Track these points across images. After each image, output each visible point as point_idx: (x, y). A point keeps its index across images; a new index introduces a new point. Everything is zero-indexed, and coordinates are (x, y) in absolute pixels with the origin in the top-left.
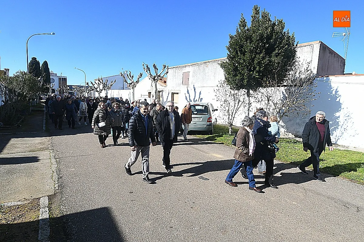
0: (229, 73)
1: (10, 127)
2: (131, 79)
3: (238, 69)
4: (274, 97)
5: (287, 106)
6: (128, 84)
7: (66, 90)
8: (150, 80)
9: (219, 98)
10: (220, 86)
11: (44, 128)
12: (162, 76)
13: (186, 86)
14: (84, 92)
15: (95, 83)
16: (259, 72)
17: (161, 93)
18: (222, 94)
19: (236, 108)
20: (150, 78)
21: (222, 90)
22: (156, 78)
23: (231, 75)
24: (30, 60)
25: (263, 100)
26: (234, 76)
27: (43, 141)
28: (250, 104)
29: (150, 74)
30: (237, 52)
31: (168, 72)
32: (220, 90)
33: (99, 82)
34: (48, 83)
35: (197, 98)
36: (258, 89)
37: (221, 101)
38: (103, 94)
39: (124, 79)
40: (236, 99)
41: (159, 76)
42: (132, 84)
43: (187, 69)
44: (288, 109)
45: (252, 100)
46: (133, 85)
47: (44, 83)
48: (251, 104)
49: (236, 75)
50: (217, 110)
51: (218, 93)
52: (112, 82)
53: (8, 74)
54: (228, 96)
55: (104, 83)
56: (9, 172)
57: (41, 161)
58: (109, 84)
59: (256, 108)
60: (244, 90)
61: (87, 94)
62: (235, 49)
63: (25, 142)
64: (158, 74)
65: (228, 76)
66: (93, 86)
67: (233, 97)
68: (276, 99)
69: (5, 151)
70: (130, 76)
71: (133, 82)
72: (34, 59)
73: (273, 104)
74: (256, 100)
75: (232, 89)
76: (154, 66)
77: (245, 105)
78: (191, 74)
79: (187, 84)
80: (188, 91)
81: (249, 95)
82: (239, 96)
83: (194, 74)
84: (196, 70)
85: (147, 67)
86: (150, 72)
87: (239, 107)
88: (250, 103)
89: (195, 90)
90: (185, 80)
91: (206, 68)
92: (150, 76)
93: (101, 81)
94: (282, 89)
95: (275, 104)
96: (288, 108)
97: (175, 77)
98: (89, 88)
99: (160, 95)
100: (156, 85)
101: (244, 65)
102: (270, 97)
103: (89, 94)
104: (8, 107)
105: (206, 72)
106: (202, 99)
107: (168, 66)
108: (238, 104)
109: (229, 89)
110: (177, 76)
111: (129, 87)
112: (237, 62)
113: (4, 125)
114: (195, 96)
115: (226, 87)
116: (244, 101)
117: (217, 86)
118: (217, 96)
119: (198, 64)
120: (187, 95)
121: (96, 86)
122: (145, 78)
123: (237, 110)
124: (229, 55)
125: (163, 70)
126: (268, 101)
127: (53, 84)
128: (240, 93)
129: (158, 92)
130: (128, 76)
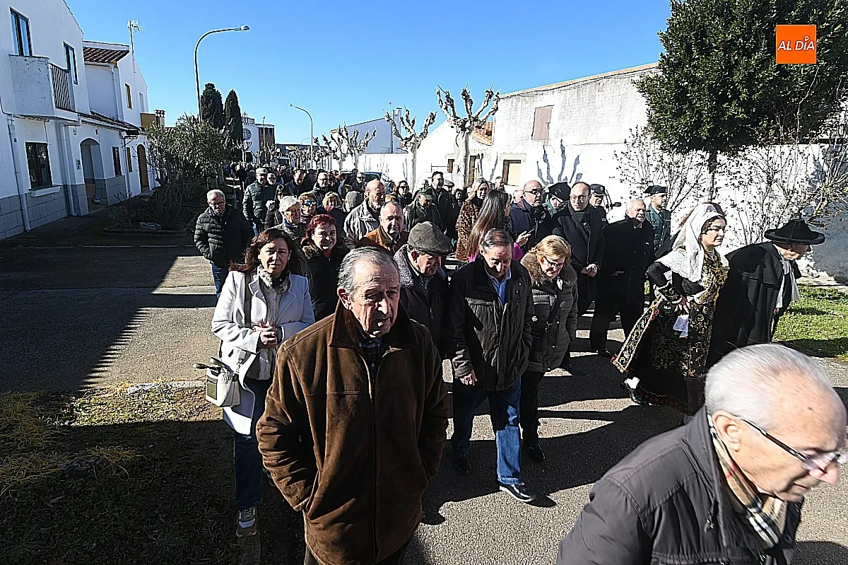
0: (662, 108)
1: (173, 233)
2: (410, 127)
3: (689, 95)
4: (788, 173)
5: (823, 200)
6: (402, 140)
7: (273, 156)
8: (454, 130)
9: (626, 173)
10: (633, 144)
12: (481, 118)
13: (541, 143)
14: (310, 159)
15: (333, 139)
16: (746, 105)
17: (477, 161)
18: (636, 164)
20: (454, 126)
21: (638, 153)
22: (468, 125)
23: (666, 112)
24: (203, 88)
25: (756, 180)
26: (674, 114)
28: (713, 190)
29: (454, 115)
30: (688, 49)
31: (497, 108)
32: (632, 153)
33: (341, 137)
34: (239, 140)
35: (568, 173)
36: (744, 151)
37: (632, 181)
38: (348, 166)
39: (393, 128)
40: (675, 178)
41: (476, 119)
42: (412, 141)
43: (547, 99)
44: (826, 206)
45: (721, 180)
46: (413, 143)
47: (231, 140)
48: (717, 191)
49: (679, 114)
50: (619, 204)
51: (625, 160)
52: (367, 135)
53: (163, 121)
54: (652, 169)
55: (351, 139)
56: (177, 323)
58: (361, 140)
59: (732, 203)
60: (699, 152)
61: (314, 163)
62: (683, 40)
63: (203, 265)
64: (474, 115)
65: (658, 115)
66: (327, 145)
67: (666, 173)
68: (792, 177)
69: (169, 281)
70: (408, 121)
71: (413, 135)
72: (210, 87)
73: (781, 193)
74: (733, 181)
75: (666, 150)
76: (464, 95)
77: (700, 192)
78: (556, 112)
79: (546, 139)
80: (545, 155)
81: (713, 166)
82: (686, 170)
83: (563, 110)
84: (571, 101)
85: (448, 97)
86: (453, 110)
87: (681, 197)
88: (715, 186)
89: (563, 152)
90: (540, 128)
91: (597, 93)
92: (454, 120)
93: (344, 133)
94: (815, 150)
95: (789, 193)
96: (825, 203)
97: (514, 121)
98: (320, 151)
99: (476, 167)
100: (466, 142)
101: (706, 85)
102: (776, 172)
103: (320, 164)
104: (168, 193)
105: (598, 104)
106: (580, 175)
107: (498, 93)
108: (681, 190)
109: (656, 151)
110: (519, 116)
111: (405, 148)
112: (687, 76)
113: (163, 229)
114: (563, 169)
115: (648, 144)
116: (697, 181)
117: (625, 142)
118: (623, 169)
119: (576, 85)
120: (543, 166)
121: (333, 145)
122: (442, 125)
123: (676, 207)
124: (664, 57)
125: (486, 103)
126: (770, 183)
127: (249, 141)
128: (688, 161)
129: (471, 159)
130: (402, 120)
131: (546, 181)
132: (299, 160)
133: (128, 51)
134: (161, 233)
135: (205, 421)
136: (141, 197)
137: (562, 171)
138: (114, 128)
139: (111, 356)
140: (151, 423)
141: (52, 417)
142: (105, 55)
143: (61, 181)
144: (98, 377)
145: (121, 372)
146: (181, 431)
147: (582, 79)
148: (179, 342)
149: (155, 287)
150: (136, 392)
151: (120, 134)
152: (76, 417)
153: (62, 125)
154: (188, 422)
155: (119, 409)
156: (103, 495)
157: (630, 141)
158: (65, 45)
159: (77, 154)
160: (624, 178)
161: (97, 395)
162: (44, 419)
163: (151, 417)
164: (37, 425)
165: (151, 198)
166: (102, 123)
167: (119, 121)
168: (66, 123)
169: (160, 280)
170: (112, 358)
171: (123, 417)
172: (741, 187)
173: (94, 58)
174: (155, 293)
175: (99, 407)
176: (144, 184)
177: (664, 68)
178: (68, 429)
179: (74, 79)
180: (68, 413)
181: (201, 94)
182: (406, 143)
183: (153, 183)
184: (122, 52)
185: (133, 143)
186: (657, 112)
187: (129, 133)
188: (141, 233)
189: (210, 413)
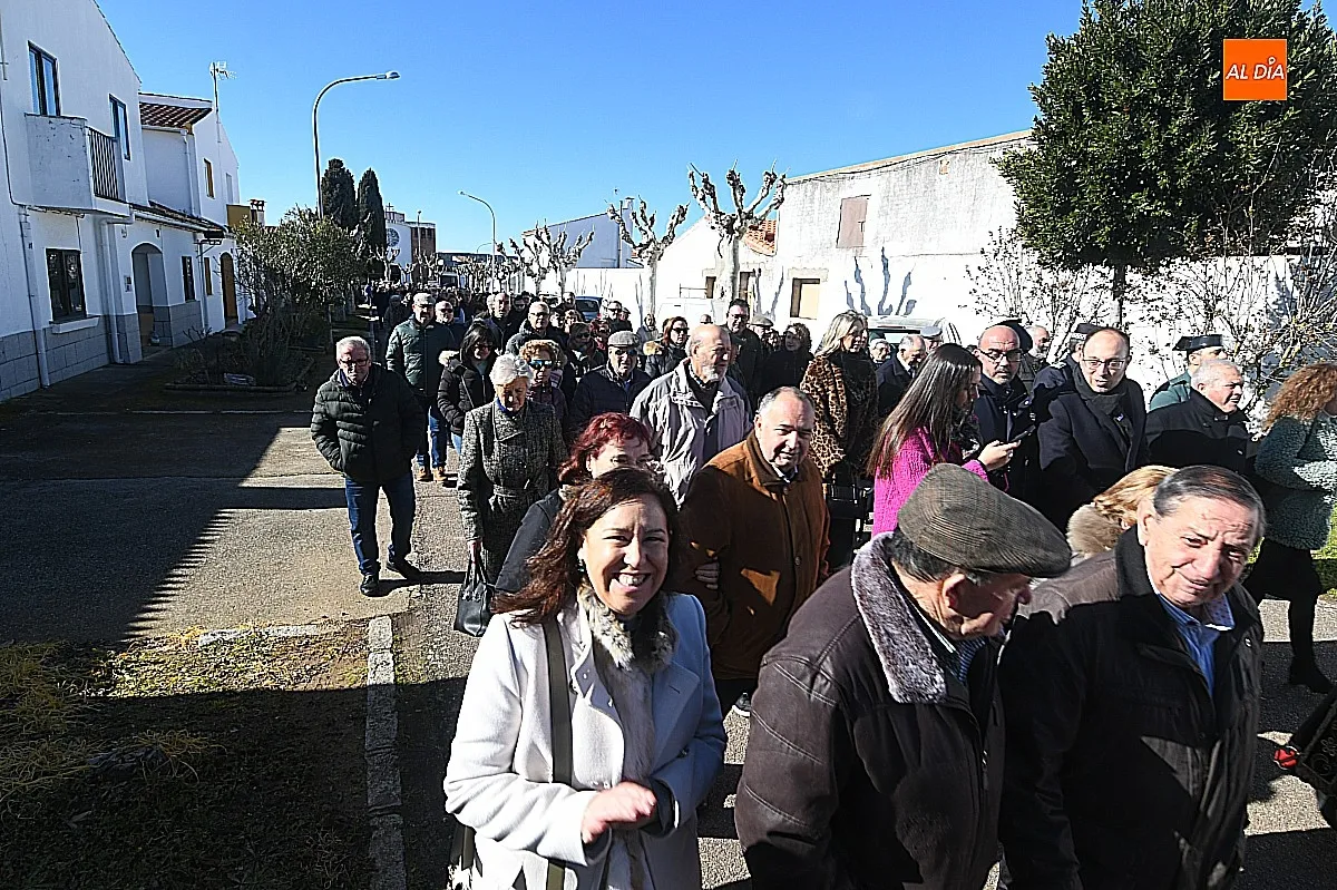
0: (1038, 200)
1: (275, 392)
2: (646, 228)
3: (1079, 180)
4: (1238, 300)
5: (1295, 342)
7: (433, 270)
8: (717, 232)
9: (984, 299)
10: (996, 255)
12: (757, 214)
13: (851, 253)
14: (491, 275)
15: (527, 246)
17: (752, 280)
18: (1000, 287)
20: (716, 226)
21: (1002, 270)
22: (737, 224)
23: (1045, 206)
24: (324, 167)
25: (1187, 311)
26: (1057, 210)
29: (716, 210)
30: (1077, 111)
31: (783, 199)
32: (994, 270)
33: (539, 243)
34: (380, 247)
35: (893, 299)
36: (1167, 266)
37: (994, 311)
38: (550, 286)
39: (621, 228)
40: (1061, 309)
41: (749, 216)
42: (650, 249)
43: (860, 186)
44: (1299, 352)
45: (1133, 312)
46: (652, 252)
47: (367, 247)
49: (1064, 210)
51: (983, 280)
52: (580, 240)
53: (262, 216)
54: (1025, 293)
55: (555, 246)
56: (279, 534)
58: (571, 248)
59: (1151, 346)
60: (1098, 267)
61: (497, 282)
62: (1069, 97)
64: (746, 210)
65: (1032, 211)
66: (517, 255)
67: (1048, 300)
68: (1245, 307)
69: (266, 466)
70: (644, 219)
71: (651, 240)
72: (336, 164)
74: (1152, 314)
75: (1046, 264)
76: (731, 179)
78: (873, 205)
79: (858, 246)
80: (858, 271)
81: (1119, 289)
82: (1078, 296)
83: (886, 202)
84: (897, 188)
85: (706, 181)
86: (715, 202)
88: (1124, 321)
89: (886, 266)
90: (850, 229)
91: (938, 176)
92: (716, 217)
93: (544, 237)
94: (1278, 264)
95: (1239, 331)
96: (1297, 347)
97: (808, 218)
98: (505, 264)
99: (750, 289)
100: (735, 251)
101: (1104, 165)
102: (1219, 299)
103: (505, 283)
104: (267, 328)
105: (939, 194)
106: (912, 303)
107: (784, 177)
109: (1032, 266)
110: (816, 212)
111: (638, 260)
112: (1075, 153)
113: (258, 385)
114: (885, 293)
115: (1019, 255)
116: (1096, 313)
118: (979, 293)
119: (906, 163)
120: (855, 289)
121: (527, 255)
122: (696, 225)
124: (1040, 123)
125: (765, 191)
126: (1209, 317)
127: (395, 248)
128: (1080, 282)
129: (742, 277)
130: (635, 217)
132: (474, 278)
133: (210, 110)
134: (255, 391)
135: (321, 691)
136: (227, 334)
137: (884, 298)
138: (186, 227)
139: (174, 586)
140: (233, 693)
141: (78, 683)
142: (174, 115)
143: (99, 308)
144: (152, 619)
145: (188, 611)
146: (282, 707)
147: (915, 155)
148: (280, 563)
149: (246, 475)
150: (211, 644)
151: (195, 237)
152: (116, 682)
153: (104, 222)
154: (293, 691)
155: (184, 670)
156: (157, 808)
158: (111, 98)
159: (126, 267)
160: (982, 307)
161: (150, 648)
162: (65, 686)
163: (235, 684)
164: (54, 695)
165: (241, 336)
166: (167, 220)
167: (193, 218)
168: (111, 220)
169: (252, 466)
170: (175, 589)
171: (190, 683)
172: (1164, 322)
173: (156, 119)
174: (245, 485)
175: (153, 667)
176: (230, 315)
177: (1040, 140)
178: (104, 702)
179: (124, 152)
180: (103, 677)
181: (322, 175)
182: (640, 251)
183: (244, 312)
184: (200, 110)
185: (215, 251)
186: (1031, 206)
187: (208, 235)
188: (225, 390)
189: (328, 677)
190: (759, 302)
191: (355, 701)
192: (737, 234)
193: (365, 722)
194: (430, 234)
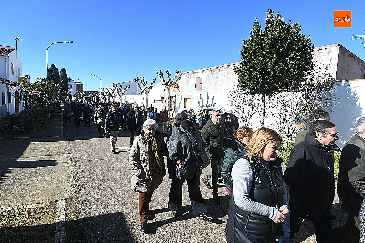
0: (243, 78)
1: (30, 131)
2: (145, 84)
3: (253, 73)
4: (291, 102)
5: (305, 112)
6: (142, 89)
7: (82, 96)
8: (164, 86)
9: (232, 102)
10: (234, 92)
11: (62, 133)
12: (174, 81)
13: (199, 91)
14: (100, 97)
15: (110, 89)
16: (273, 77)
17: (174, 98)
18: (235, 99)
19: (250, 113)
20: (164, 84)
21: (236, 95)
22: (169, 83)
23: (245, 79)
24: (50, 66)
25: (280, 105)
26: (248, 80)
27: (60, 145)
28: (265, 109)
29: (163, 80)
30: (251, 57)
31: (181, 77)
32: (234, 95)
33: (114, 88)
34: (66, 89)
35: (210, 103)
36: (274, 94)
37: (235, 105)
38: (117, 100)
39: (138, 84)
40: (250, 105)
41: (172, 81)
42: (146, 90)
43: (200, 74)
44: (306, 114)
45: (267, 105)
46: (146, 91)
47: (62, 89)
49: (250, 80)
51: (232, 98)
52: (126, 87)
53: (29, 80)
54: (242, 101)
55: (119, 89)
56: (28, 175)
57: (59, 165)
58: (123, 90)
59: (272, 114)
60: (258, 95)
61: (102, 99)
62: (249, 53)
63: (44, 146)
64: (171, 80)
65: (242, 81)
66: (108, 92)
67: (247, 103)
68: (293, 104)
69: (25, 154)
70: (144, 82)
71: (146, 87)
72: (53, 66)
73: (289, 110)
74: (272, 106)
75: (246, 94)
76: (167, 72)
77: (260, 110)
78: (204, 79)
79: (200, 89)
80: (201, 96)
81: (264, 100)
82: (254, 101)
83: (207, 79)
84: (209, 75)
85: (161, 72)
86: (163, 78)
87: (253, 112)
89: (208, 95)
90: (198, 85)
91: (219, 73)
92: (163, 82)
93: (116, 86)
94: (299, 94)
95: (292, 109)
97: (187, 83)
98: (104, 94)
99: (173, 100)
100: (169, 91)
101: (258, 70)
102: (286, 102)
103: (104, 99)
104: (28, 112)
105: (220, 77)
106: (215, 104)
107: (181, 72)
108: (253, 109)
109: (243, 94)
110: (189, 81)
111: (143, 93)
112: (252, 67)
113: (24, 129)
114: (208, 101)
115: (239, 92)
116: (259, 106)
117: (231, 91)
118: (231, 101)
119: (211, 69)
120: (200, 100)
121: (111, 91)
122: (158, 84)
123: (252, 116)
124: (242, 60)
125: (176, 75)
126: (285, 106)
127: (71, 89)
128: (254, 98)
129: (171, 97)
130: (141, 81)
131: (202, 106)
132: (95, 98)
133: (14, 50)
134: (23, 131)
135: (40, 225)
136: (15, 115)
137: (208, 103)
138: (4, 83)
140: (11, 228)
142: (3, 51)
146: (27, 231)
147: (213, 67)
149: (18, 158)
150: (4, 212)
151: (7, 86)
154: (31, 226)
157: (233, 90)
160: (232, 105)
163: (11, 225)
165: (20, 115)
167: (7, 80)
169: (20, 154)
172: (275, 108)
174: (18, 160)
176: (17, 109)
177: (243, 64)
181: (49, 69)
183: (21, 108)
184: (11, 50)
185: (13, 90)
186: (242, 80)
187: (11, 85)
188: (13, 131)
189: (43, 221)
190: (176, 104)
191: (52, 228)
192: (169, 86)
193: (55, 234)
194: (81, 86)
